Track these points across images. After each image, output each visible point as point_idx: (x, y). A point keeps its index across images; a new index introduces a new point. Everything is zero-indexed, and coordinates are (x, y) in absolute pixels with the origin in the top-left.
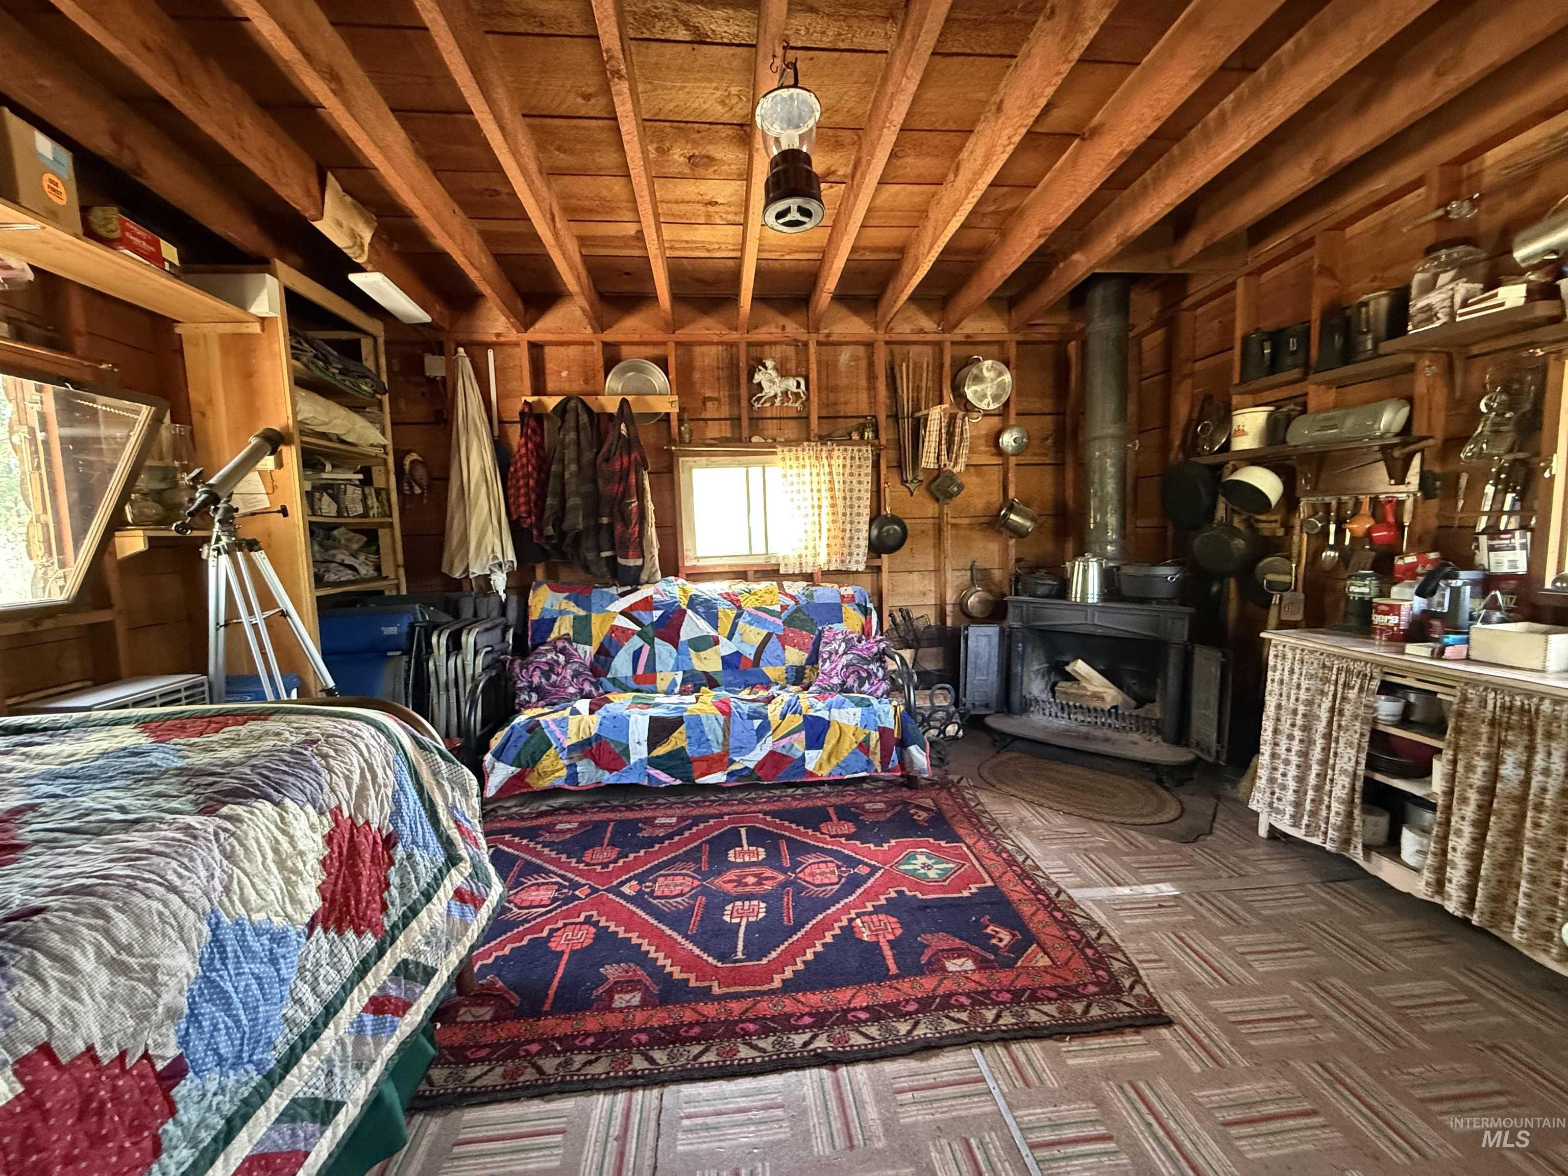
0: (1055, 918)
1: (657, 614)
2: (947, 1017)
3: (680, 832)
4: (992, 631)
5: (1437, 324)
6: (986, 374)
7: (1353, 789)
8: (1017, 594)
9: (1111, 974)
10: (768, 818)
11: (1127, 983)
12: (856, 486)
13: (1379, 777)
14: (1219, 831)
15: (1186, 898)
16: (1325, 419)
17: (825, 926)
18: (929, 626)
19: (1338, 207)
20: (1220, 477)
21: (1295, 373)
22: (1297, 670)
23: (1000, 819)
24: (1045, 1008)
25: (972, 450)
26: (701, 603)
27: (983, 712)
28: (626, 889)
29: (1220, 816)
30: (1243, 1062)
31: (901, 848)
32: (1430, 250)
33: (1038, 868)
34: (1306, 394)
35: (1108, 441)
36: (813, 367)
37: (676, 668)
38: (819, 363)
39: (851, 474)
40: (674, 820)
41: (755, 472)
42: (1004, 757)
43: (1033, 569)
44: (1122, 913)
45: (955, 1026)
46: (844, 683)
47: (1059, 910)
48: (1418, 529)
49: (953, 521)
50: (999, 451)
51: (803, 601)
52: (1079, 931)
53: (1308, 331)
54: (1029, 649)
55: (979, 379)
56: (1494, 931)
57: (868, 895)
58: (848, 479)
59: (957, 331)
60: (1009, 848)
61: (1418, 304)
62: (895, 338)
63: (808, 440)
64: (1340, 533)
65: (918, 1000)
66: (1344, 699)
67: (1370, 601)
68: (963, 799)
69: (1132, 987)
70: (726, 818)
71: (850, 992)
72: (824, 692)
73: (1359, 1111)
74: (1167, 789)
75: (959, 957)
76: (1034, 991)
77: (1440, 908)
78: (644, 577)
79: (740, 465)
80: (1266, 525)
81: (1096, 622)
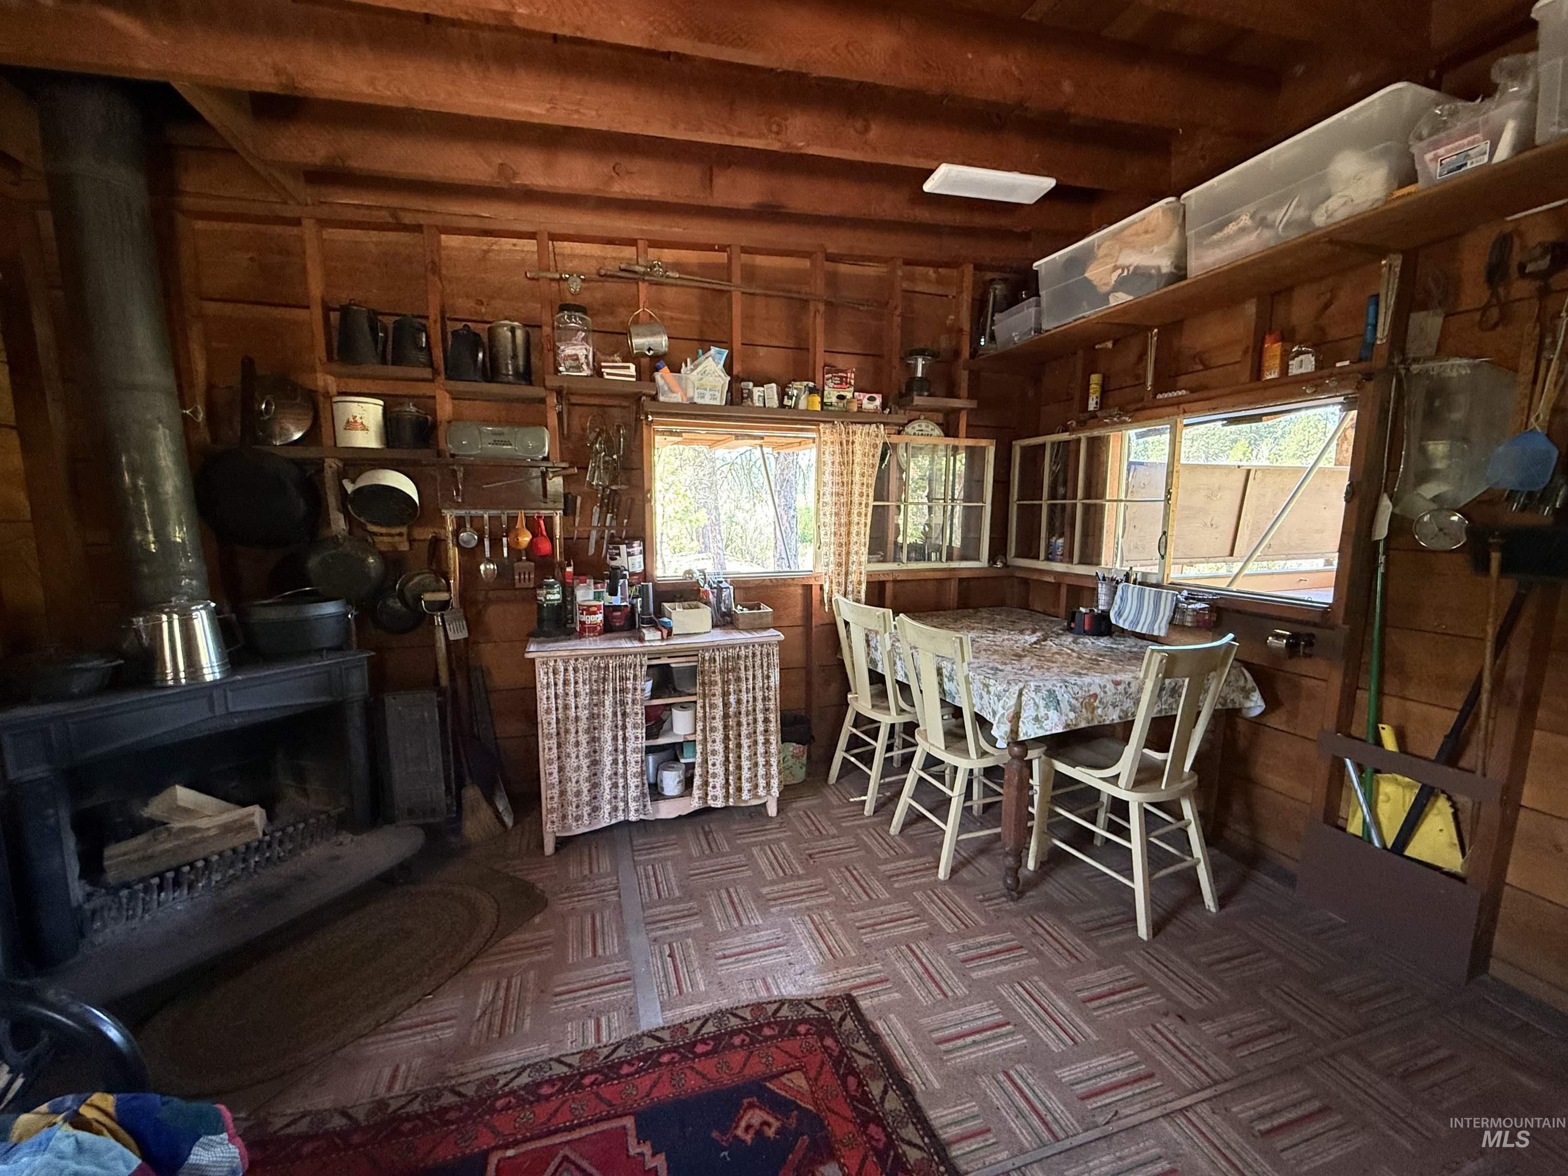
5: (584, 374)
22: (572, 680)
32: (564, 307)
35: (160, 397)
53: (425, 327)
61: (567, 351)
66: (623, 690)
80: (385, 539)
81: (231, 710)
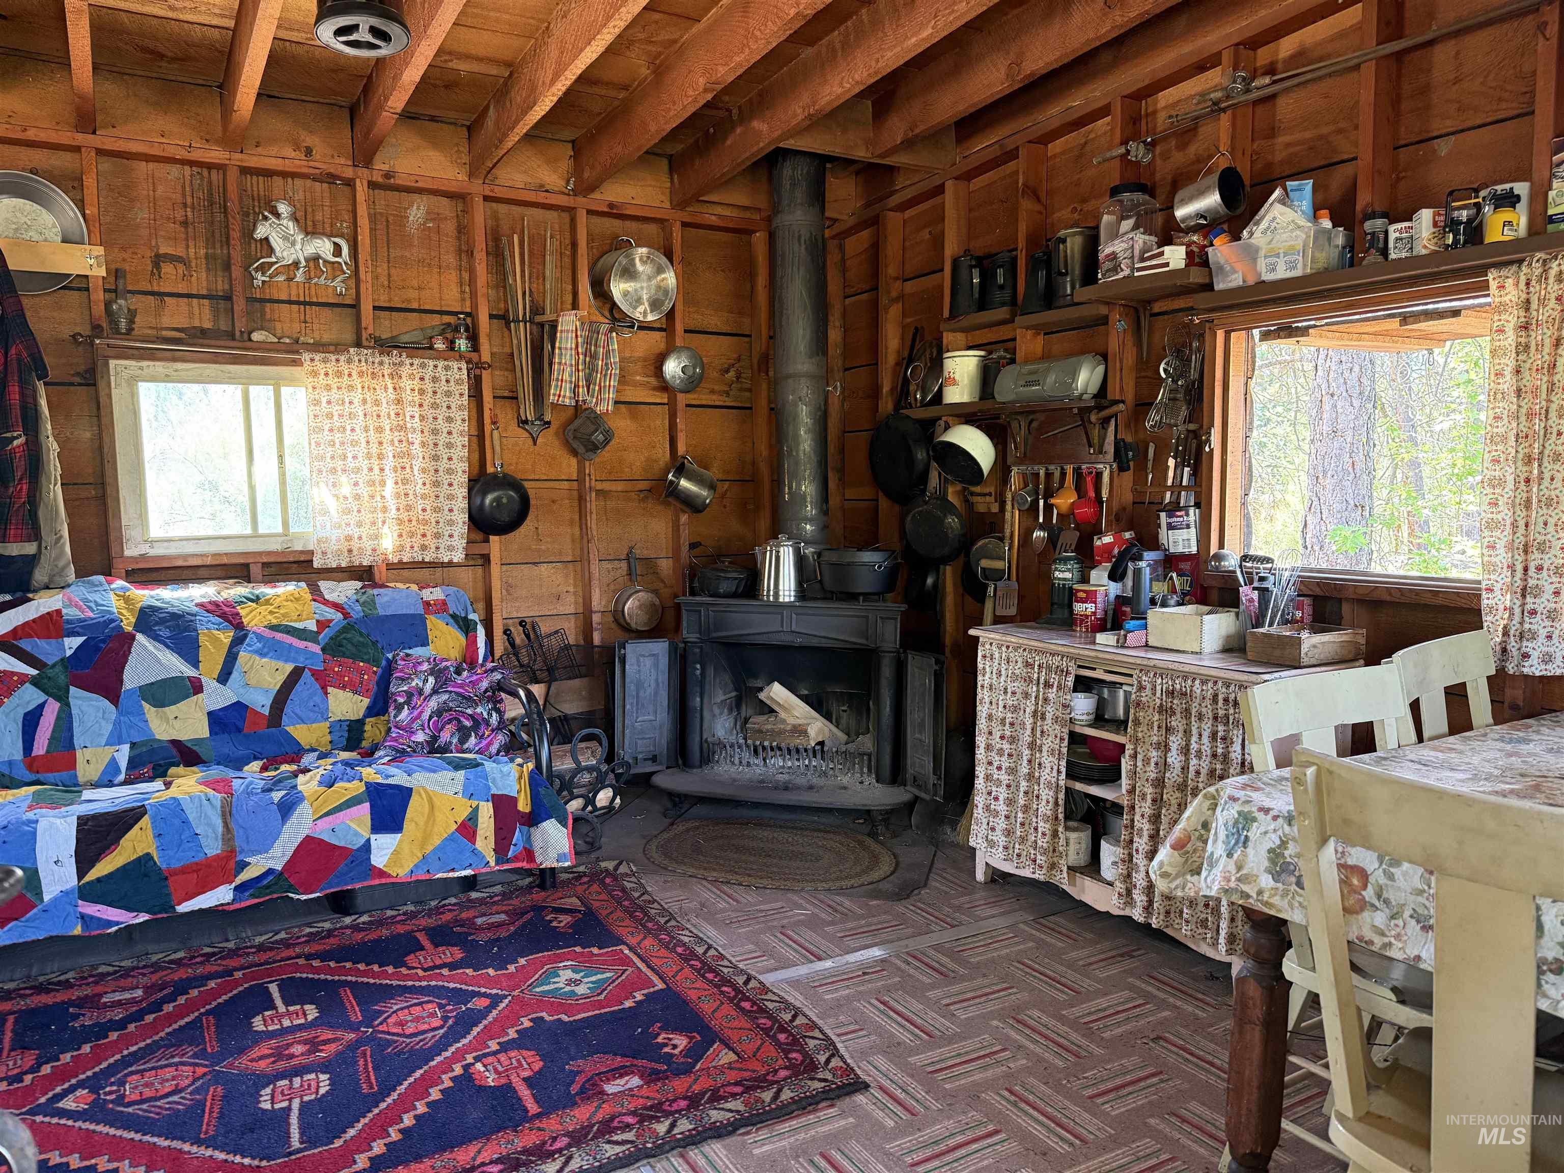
0: (742, 1009)
1: (72, 644)
2: (609, 1142)
3: (156, 1007)
4: (660, 647)
5: (1121, 275)
6: (640, 267)
7: (1056, 804)
8: (693, 593)
9: (806, 1055)
10: (316, 963)
11: (822, 1059)
12: (441, 424)
13: (1079, 786)
14: (935, 882)
15: (894, 960)
16: (1031, 373)
17: (430, 1080)
18: (568, 647)
19: (1040, 118)
20: (932, 436)
21: (1002, 313)
22: (1003, 672)
23: (674, 908)
24: (728, 1106)
25: (623, 380)
26: (162, 621)
27: (649, 768)
28: (68, 1104)
29: (938, 865)
30: (936, 1106)
31: (535, 966)
32: (1115, 191)
33: (722, 957)
34: (1014, 339)
35: (803, 380)
36: (364, 222)
37: (115, 739)
38: (373, 218)
39: (435, 406)
40: (139, 993)
41: (261, 394)
42: (680, 828)
43: (715, 558)
44: (820, 990)
45: (618, 1149)
46: (435, 738)
47: (747, 999)
48: (1115, 506)
49: (599, 486)
50: (664, 386)
51: (357, 612)
52: (770, 1017)
53: (1014, 260)
54: (710, 671)
55: (629, 273)
56: (1169, 931)
57: (488, 1034)
58: (430, 413)
59: (596, 195)
60: (686, 939)
61: (1106, 250)
62: (499, 192)
63: (358, 344)
64: (1048, 508)
65: (568, 1134)
66: (1046, 700)
67: (1071, 589)
68: (624, 890)
69: (828, 1061)
70: (239, 974)
71: (473, 1148)
72: (399, 756)
73: (1036, 1120)
74: (882, 843)
75: (621, 1076)
76: (715, 1091)
77: (1129, 919)
78: (40, 576)
79: (232, 380)
80: (980, 499)
81: (794, 628)
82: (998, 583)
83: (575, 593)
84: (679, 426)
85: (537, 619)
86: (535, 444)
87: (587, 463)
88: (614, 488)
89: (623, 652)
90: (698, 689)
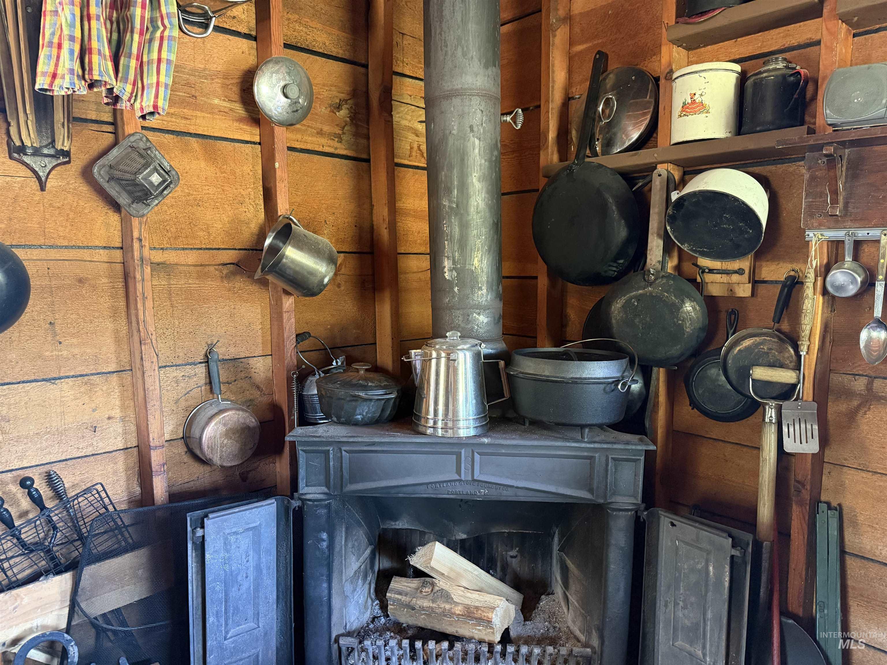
4: (262, 515)
35: (475, 101)
50: (254, 114)
54: (341, 537)
80: (718, 277)
81: (477, 476)
82: (785, 404)
83: (123, 419)
84: (278, 173)
85: (56, 468)
86: (42, 188)
87: (135, 222)
88: (182, 261)
89: (199, 532)
90: (325, 571)
